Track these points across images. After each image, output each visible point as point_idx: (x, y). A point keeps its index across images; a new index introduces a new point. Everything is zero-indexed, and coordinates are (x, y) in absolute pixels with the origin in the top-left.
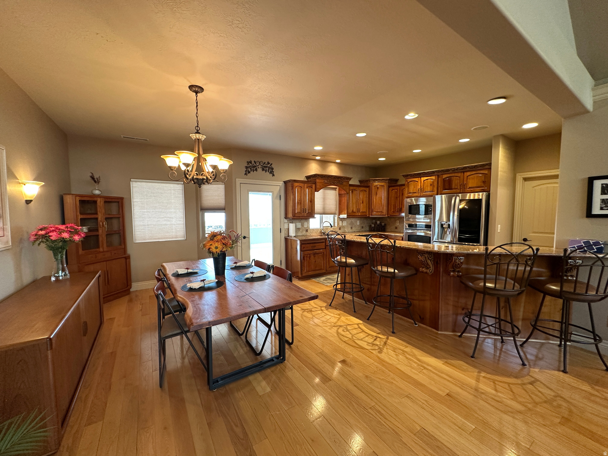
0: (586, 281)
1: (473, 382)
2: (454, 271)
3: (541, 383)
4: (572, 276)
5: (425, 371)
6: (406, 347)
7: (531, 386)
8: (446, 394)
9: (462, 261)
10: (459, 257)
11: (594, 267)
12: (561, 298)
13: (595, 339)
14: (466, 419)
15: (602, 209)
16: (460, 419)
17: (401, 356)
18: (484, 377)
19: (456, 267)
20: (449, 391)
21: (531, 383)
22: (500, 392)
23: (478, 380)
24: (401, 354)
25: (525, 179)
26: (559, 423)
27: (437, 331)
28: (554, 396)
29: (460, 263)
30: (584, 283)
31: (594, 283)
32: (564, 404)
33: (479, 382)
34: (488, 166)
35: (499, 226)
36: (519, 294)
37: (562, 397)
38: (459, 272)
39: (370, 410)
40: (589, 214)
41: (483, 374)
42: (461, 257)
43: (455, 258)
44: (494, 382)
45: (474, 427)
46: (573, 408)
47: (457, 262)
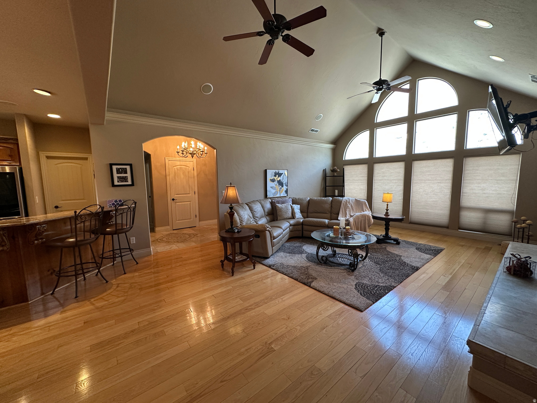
0: (121, 223)
1: (91, 307)
2: (37, 240)
3: (121, 284)
4: (112, 222)
5: (51, 328)
6: (11, 330)
7: (118, 288)
8: (83, 324)
9: (45, 228)
10: (42, 225)
11: (128, 213)
12: (116, 234)
13: (130, 251)
14: (107, 322)
15: (118, 182)
16: (105, 324)
17: (14, 339)
18: (94, 301)
19: (39, 235)
20: (83, 321)
21: (117, 287)
22: (109, 300)
23: (93, 304)
24: (12, 338)
25: (48, 157)
26: (140, 291)
27: (26, 303)
28: (130, 285)
29: (44, 230)
30: (120, 224)
31: (124, 222)
32: (135, 285)
33: (94, 305)
34: (16, 141)
35: (37, 197)
36: (96, 239)
37: (133, 283)
38: (42, 239)
39: (39, 380)
40: (113, 185)
41: (92, 300)
42: (44, 225)
43: (38, 227)
44: (101, 298)
45: (114, 321)
46: (139, 284)
47: (41, 230)
